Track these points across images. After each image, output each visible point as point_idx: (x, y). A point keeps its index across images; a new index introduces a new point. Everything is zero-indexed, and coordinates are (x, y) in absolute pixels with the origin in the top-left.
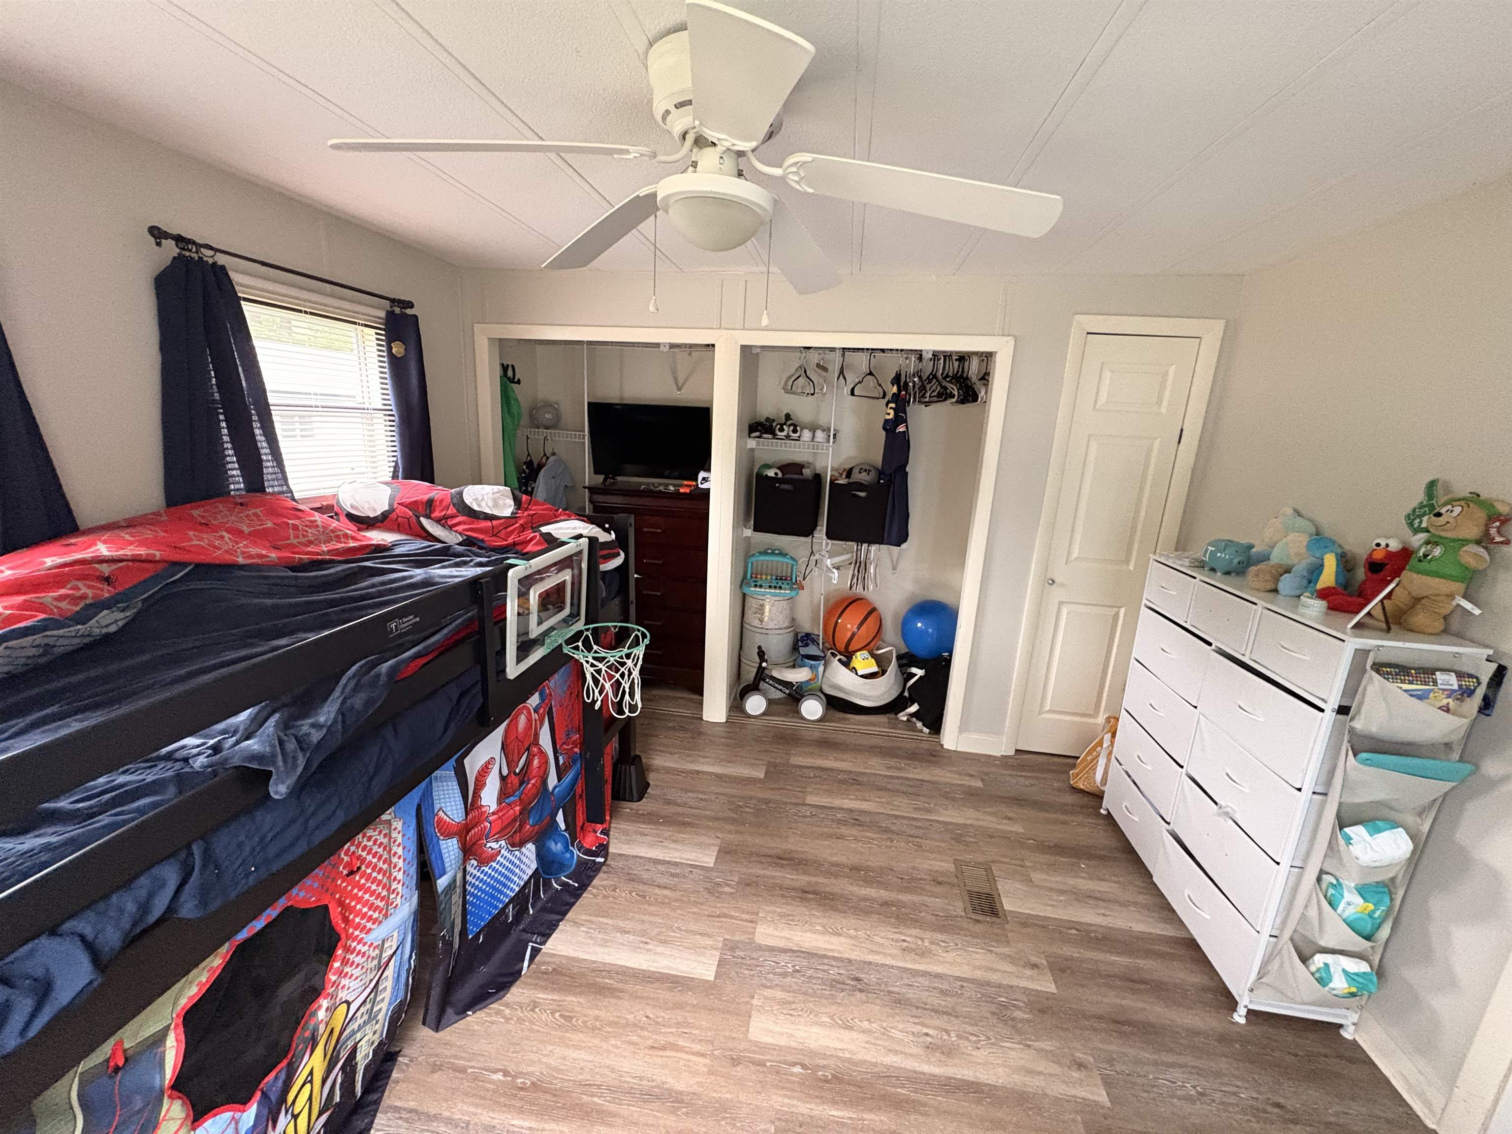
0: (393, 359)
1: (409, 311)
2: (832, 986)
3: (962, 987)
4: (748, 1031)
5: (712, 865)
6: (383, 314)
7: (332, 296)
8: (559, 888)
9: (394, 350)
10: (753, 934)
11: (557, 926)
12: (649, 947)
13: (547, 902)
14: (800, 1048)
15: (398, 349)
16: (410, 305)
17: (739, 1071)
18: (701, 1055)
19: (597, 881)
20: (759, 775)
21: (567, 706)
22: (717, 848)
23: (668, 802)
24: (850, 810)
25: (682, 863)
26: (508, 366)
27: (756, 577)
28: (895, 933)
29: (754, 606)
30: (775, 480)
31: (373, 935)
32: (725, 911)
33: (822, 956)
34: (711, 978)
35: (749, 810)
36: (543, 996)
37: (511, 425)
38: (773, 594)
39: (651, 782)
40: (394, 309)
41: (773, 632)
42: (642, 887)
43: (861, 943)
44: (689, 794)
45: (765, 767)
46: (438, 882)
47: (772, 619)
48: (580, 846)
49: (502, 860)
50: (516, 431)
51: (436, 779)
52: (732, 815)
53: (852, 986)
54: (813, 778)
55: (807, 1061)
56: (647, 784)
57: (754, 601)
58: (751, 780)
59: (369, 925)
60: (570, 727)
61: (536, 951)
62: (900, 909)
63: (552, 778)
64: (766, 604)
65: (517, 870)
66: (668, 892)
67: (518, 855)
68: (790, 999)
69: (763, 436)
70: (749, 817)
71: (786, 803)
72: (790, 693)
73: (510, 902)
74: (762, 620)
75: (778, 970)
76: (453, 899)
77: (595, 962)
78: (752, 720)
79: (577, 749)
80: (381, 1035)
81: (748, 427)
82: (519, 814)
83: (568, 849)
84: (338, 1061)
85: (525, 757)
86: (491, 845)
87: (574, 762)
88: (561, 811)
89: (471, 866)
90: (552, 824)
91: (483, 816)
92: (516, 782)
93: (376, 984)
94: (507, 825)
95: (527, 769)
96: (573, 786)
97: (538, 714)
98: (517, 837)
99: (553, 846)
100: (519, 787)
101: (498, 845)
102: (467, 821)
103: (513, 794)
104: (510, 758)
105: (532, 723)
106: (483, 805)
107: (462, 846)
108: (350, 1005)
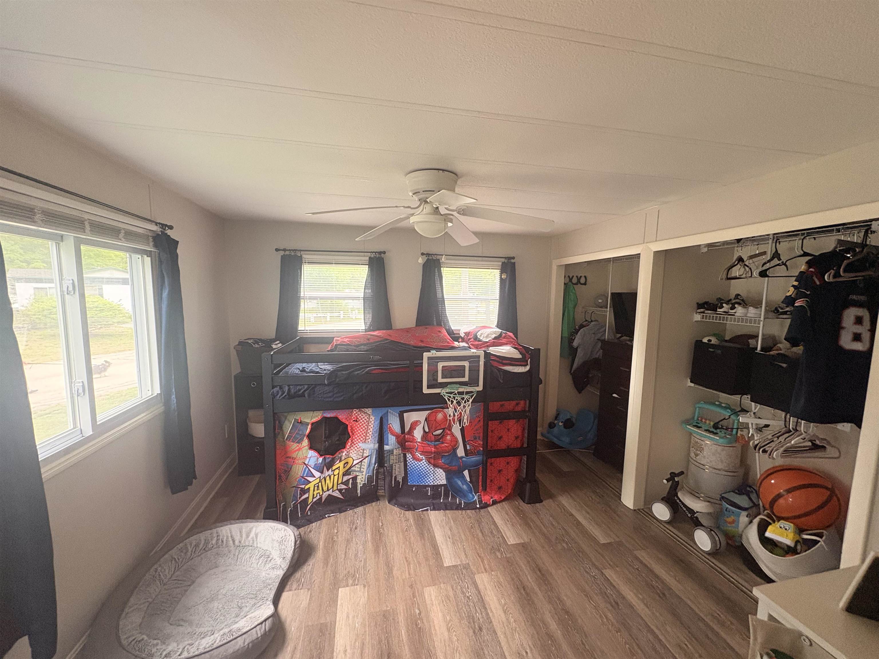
0: (501, 280)
1: (513, 261)
2: (469, 617)
4: (427, 587)
5: (509, 544)
6: (501, 263)
9: (503, 276)
10: (479, 573)
12: (448, 539)
13: (449, 503)
14: (428, 610)
16: (513, 258)
17: (408, 589)
18: (409, 574)
19: (468, 511)
20: (603, 540)
21: (476, 425)
22: (523, 542)
23: (537, 513)
24: (624, 598)
25: (501, 533)
26: (581, 277)
27: (701, 421)
28: (529, 645)
29: (692, 441)
30: (709, 345)
31: (360, 444)
32: (485, 558)
33: (485, 608)
34: (445, 565)
35: (565, 545)
36: (411, 521)
37: (571, 305)
38: (706, 437)
39: (544, 503)
40: (506, 261)
41: (707, 469)
42: (476, 525)
43: (507, 626)
44: (551, 518)
45: (613, 541)
46: (385, 446)
47: (704, 457)
48: (480, 498)
49: (423, 464)
50: (574, 308)
51: (390, 412)
52: (553, 540)
53: (475, 627)
54: (633, 568)
55: (423, 614)
56: (541, 501)
57: (693, 437)
58: (593, 539)
59: (359, 440)
60: (477, 435)
61: (427, 510)
62: (552, 646)
63: (461, 452)
64: (703, 443)
65: (432, 475)
66: (480, 534)
67: (433, 469)
68: (451, 599)
69: (706, 312)
70: (559, 547)
71: (591, 560)
72: (691, 518)
73: (428, 486)
74: (697, 455)
75: (464, 590)
76: (392, 457)
77: (432, 527)
78: (655, 521)
79: (482, 449)
80: (365, 481)
81: (696, 305)
82: (434, 453)
83: (472, 493)
84: (350, 475)
85: (441, 431)
86: (418, 454)
87: (478, 453)
88: (467, 471)
89: (409, 456)
90: (459, 473)
91: (413, 440)
92: (433, 438)
93: (361, 461)
94: (426, 452)
95: (442, 437)
96: (476, 464)
97: (451, 418)
98: (432, 461)
99: (460, 483)
100: (435, 441)
101: (421, 457)
102: (404, 436)
103: (431, 442)
104: (430, 426)
105: (447, 420)
106: (414, 436)
107: (398, 442)
108: (353, 460)
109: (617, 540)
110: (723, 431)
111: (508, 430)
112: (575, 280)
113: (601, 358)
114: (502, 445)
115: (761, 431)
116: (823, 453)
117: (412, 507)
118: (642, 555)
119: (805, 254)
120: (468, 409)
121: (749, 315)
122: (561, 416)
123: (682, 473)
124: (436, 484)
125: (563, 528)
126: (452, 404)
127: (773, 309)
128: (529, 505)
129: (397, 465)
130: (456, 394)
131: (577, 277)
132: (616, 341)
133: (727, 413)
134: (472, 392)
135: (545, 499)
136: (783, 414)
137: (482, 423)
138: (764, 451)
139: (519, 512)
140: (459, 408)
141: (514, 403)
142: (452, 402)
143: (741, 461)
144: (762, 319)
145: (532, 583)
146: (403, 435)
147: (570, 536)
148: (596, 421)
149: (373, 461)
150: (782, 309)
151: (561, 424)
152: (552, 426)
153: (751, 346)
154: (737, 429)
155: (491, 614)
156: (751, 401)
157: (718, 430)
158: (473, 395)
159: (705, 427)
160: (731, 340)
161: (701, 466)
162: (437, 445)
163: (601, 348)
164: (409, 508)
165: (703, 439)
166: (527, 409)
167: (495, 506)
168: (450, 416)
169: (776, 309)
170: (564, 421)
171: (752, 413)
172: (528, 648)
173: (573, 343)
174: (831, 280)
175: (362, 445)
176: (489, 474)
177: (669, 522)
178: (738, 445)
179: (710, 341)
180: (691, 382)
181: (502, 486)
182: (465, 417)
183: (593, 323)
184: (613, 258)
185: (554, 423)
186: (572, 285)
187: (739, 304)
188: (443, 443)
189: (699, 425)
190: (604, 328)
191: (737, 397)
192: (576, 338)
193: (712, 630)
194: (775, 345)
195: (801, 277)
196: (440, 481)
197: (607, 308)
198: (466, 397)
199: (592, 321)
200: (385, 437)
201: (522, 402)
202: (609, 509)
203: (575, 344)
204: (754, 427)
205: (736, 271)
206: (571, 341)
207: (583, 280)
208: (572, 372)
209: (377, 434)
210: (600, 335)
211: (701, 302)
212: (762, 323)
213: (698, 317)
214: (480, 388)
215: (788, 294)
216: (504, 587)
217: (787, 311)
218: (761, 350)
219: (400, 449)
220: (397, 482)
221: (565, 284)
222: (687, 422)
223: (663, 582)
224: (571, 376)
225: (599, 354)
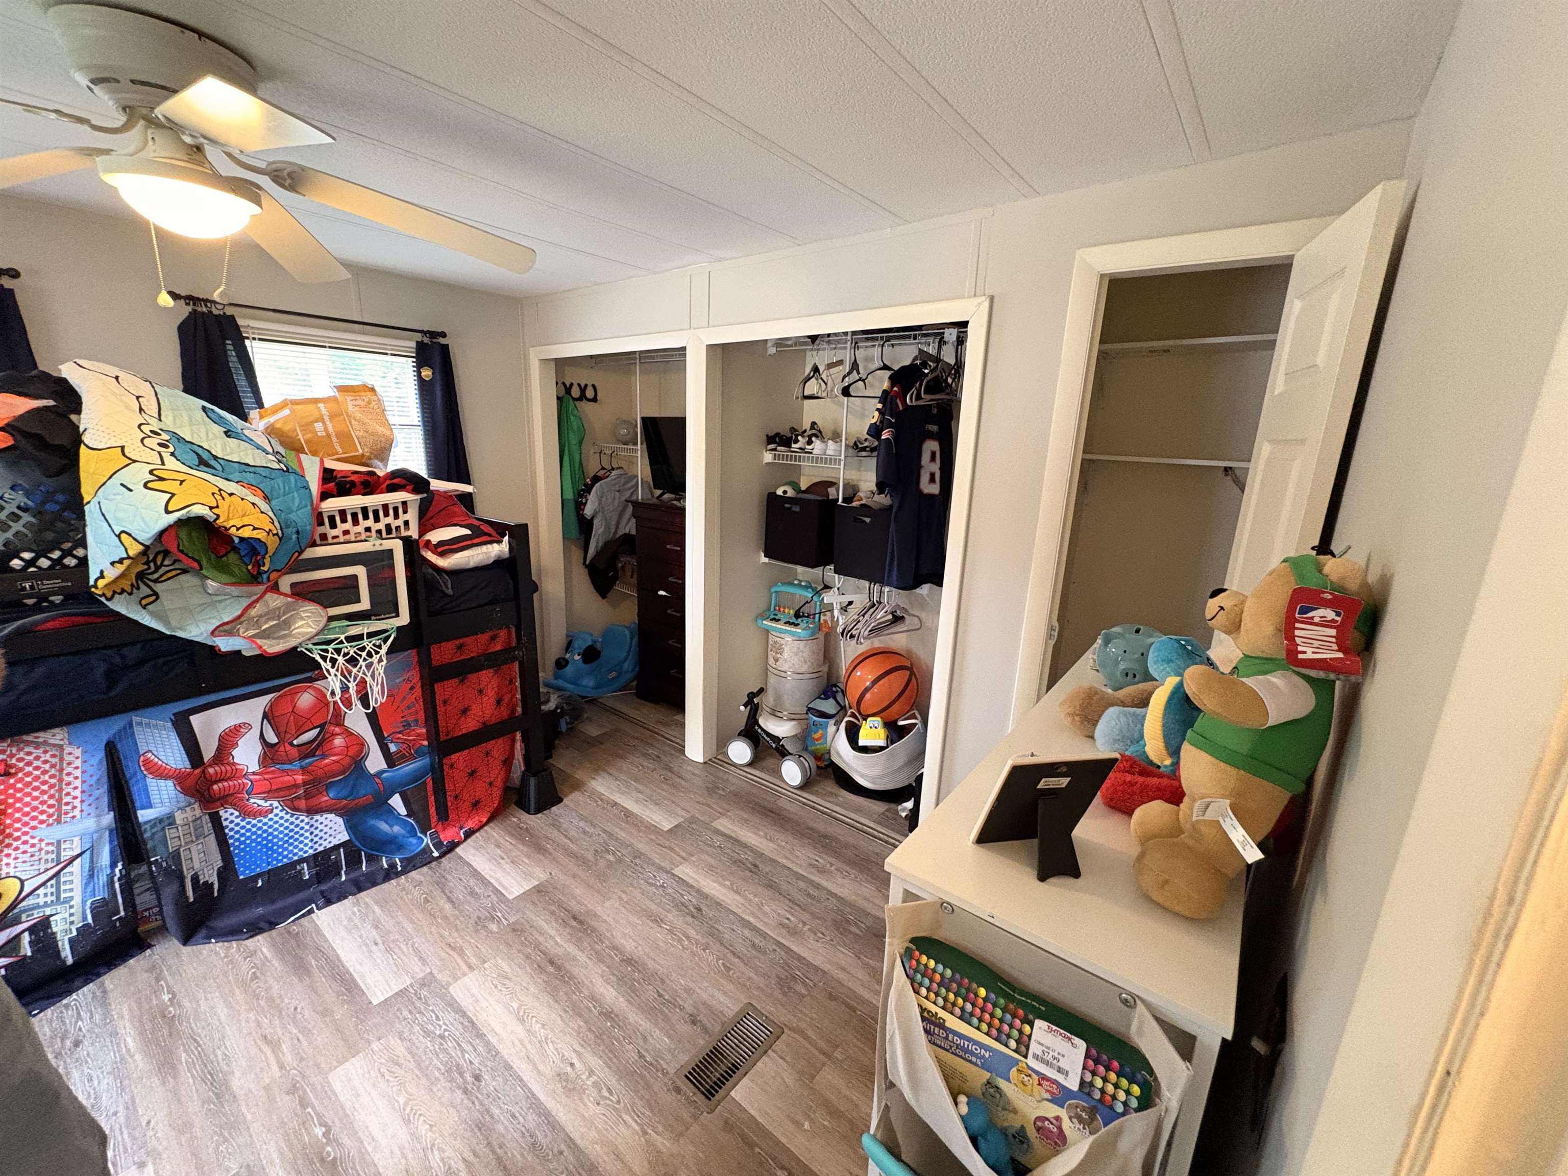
0: (421, 381)
1: (442, 341)
2: (449, 1071)
3: (561, 1153)
4: (336, 1068)
5: (511, 897)
6: (413, 344)
7: (345, 331)
8: (386, 866)
9: (423, 374)
10: (456, 979)
11: (346, 897)
12: (374, 948)
13: (364, 875)
14: (348, 1112)
15: (427, 373)
16: (443, 335)
17: (285, 1102)
18: (282, 1067)
19: (413, 874)
20: (667, 826)
21: (404, 698)
22: (537, 883)
23: (556, 825)
24: (706, 897)
25: (493, 886)
26: (586, 386)
27: (779, 610)
28: (575, 1050)
29: (771, 642)
30: (784, 499)
31: (43, 832)
32: (465, 946)
33: (481, 1036)
34: (375, 1002)
35: (611, 858)
36: (264, 950)
37: (574, 440)
38: (786, 632)
39: (565, 801)
40: (426, 340)
41: (789, 676)
42: (437, 893)
43: (530, 1042)
44: (582, 824)
45: (682, 820)
46: (140, 813)
47: (786, 660)
48: (434, 837)
49: (276, 819)
50: (580, 446)
51: (140, 724)
52: (590, 856)
53: (465, 1082)
54: (715, 847)
55: (336, 1129)
56: (560, 800)
57: (770, 636)
58: (653, 829)
59: (33, 823)
60: (411, 719)
61: (311, 912)
62: (614, 1028)
63: (375, 762)
64: (783, 642)
65: (307, 834)
66: (447, 907)
67: (307, 820)
68: (402, 1061)
69: (779, 448)
70: (602, 864)
71: (654, 864)
72: (777, 749)
73: (302, 860)
74: (776, 660)
75: (430, 1027)
76: (170, 833)
77: (326, 941)
78: (732, 768)
79: (426, 743)
80: (85, 918)
81: (765, 438)
82: (305, 783)
83: (414, 835)
84: (20, 922)
85: (314, 733)
86: (256, 802)
87: (420, 753)
88: (397, 796)
89: (229, 815)
90: (380, 805)
91: (236, 773)
92: (294, 752)
93: (57, 874)
94: (280, 789)
95: (318, 746)
96: (417, 777)
97: (337, 698)
98: (302, 804)
99: (384, 827)
100: (302, 758)
101: (269, 803)
102: (203, 772)
103: (290, 762)
104: (282, 729)
105: (327, 704)
106: (234, 764)
107: (186, 791)
108: (22, 882)
109: (688, 816)
110: (805, 620)
111: (481, 691)
112: (575, 392)
113: (634, 532)
114: (470, 725)
115: (846, 611)
116: (902, 625)
117: (262, 925)
118: (724, 824)
119: (885, 367)
120: (380, 669)
121: (828, 452)
122: (576, 644)
123: (761, 690)
124: (321, 849)
125: (605, 831)
126: (333, 667)
127: (852, 444)
128: (539, 815)
129: (194, 848)
130: (341, 642)
131: (579, 385)
132: (655, 501)
133: (809, 594)
134: (385, 631)
135: (566, 796)
136: (867, 584)
137: (418, 691)
138: (852, 636)
139: (523, 835)
140: (355, 670)
141: (484, 638)
142: (334, 661)
143: (825, 656)
144: (843, 457)
145: (565, 945)
146: (198, 771)
147: (617, 839)
148: (636, 640)
149: (105, 857)
150: (861, 443)
151: (577, 657)
152: (561, 664)
153: (831, 497)
154: (820, 613)
155: (494, 1041)
156: (835, 572)
157: (800, 620)
158: (389, 636)
159: (784, 620)
160: (808, 490)
161: (783, 675)
162: (310, 764)
163: (634, 515)
164: (255, 929)
165: (782, 635)
166: (514, 643)
167: (469, 840)
168: (333, 693)
169: (855, 444)
170: (581, 651)
171: (836, 589)
172: (573, 1055)
173: (583, 510)
174: (914, 403)
175: (47, 833)
176: (449, 786)
177: (751, 764)
178: (821, 636)
179: (785, 492)
180: (765, 556)
181: (480, 799)
182: (376, 689)
183: (614, 473)
184: (641, 352)
185: (564, 659)
186: (571, 400)
187: (817, 437)
188: (324, 756)
189: (777, 618)
190: (635, 480)
191: (818, 571)
192: (589, 502)
193: (812, 883)
194: (855, 495)
195: (885, 397)
196: (331, 839)
197: (636, 444)
198: (368, 644)
199: (613, 469)
200: (134, 790)
201: (503, 633)
202: (669, 774)
203: (588, 511)
204: (839, 607)
205: (812, 387)
206: (580, 506)
207: (590, 393)
208: (587, 563)
209: (104, 789)
210: (629, 493)
211: (772, 434)
212: (842, 463)
213: (768, 457)
214: (404, 618)
215: (873, 421)
216: (514, 978)
217: (867, 447)
218: (843, 502)
219: (196, 806)
220: (202, 888)
221: (558, 398)
222: (763, 616)
223: (752, 850)
224: (586, 570)
225: (629, 527)
